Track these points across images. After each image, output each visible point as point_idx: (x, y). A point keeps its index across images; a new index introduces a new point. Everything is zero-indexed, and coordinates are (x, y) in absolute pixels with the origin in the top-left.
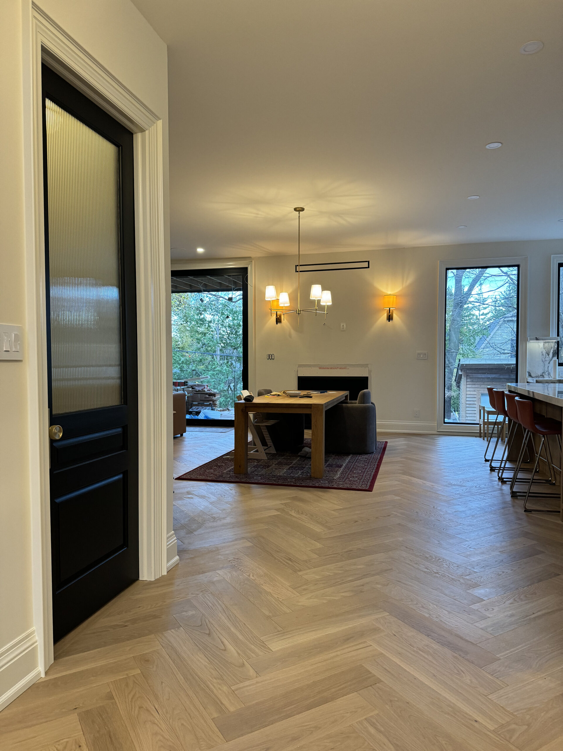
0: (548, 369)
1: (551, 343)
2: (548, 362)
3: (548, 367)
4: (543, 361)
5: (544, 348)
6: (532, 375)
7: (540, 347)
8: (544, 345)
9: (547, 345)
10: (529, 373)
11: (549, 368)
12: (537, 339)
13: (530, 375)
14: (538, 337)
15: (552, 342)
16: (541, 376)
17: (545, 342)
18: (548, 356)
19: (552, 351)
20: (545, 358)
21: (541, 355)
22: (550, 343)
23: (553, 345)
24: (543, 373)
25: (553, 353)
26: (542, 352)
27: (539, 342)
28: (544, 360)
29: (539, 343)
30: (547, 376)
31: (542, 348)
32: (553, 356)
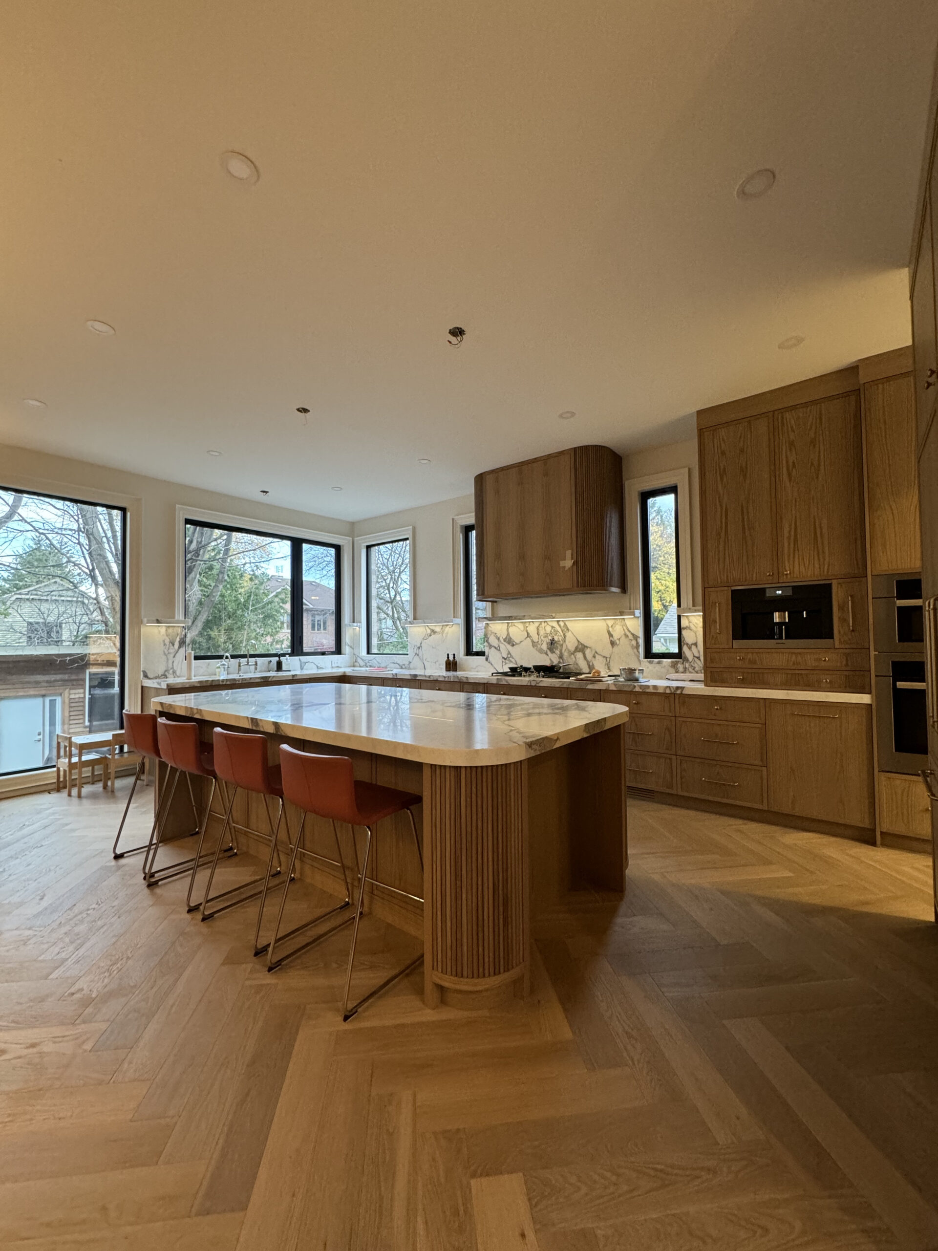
0: (173, 665)
1: (177, 628)
2: (172, 655)
3: (173, 662)
4: (165, 654)
5: (167, 636)
6: (150, 675)
7: (162, 634)
8: (166, 630)
9: (170, 630)
10: (144, 672)
11: (175, 664)
12: (158, 621)
13: (146, 676)
14: (159, 619)
15: (179, 626)
16: (162, 675)
17: (169, 627)
18: (172, 647)
19: (178, 639)
20: (169, 649)
21: (162, 645)
22: (175, 628)
23: (179, 630)
24: (166, 671)
25: (179, 642)
26: (164, 641)
27: (159, 626)
28: (167, 653)
29: (159, 628)
30: (172, 676)
31: (163, 635)
32: (180, 647)
